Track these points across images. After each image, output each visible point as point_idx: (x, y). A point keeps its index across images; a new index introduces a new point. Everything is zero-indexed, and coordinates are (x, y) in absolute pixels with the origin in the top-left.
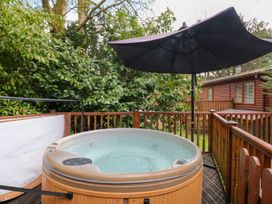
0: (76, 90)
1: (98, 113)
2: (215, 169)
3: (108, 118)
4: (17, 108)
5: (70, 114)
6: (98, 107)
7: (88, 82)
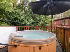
0: (19, 20)
1: (26, 26)
2: (58, 41)
3: (28, 28)
4: (3, 24)
5: (18, 26)
6: (26, 25)
7: (23, 18)
